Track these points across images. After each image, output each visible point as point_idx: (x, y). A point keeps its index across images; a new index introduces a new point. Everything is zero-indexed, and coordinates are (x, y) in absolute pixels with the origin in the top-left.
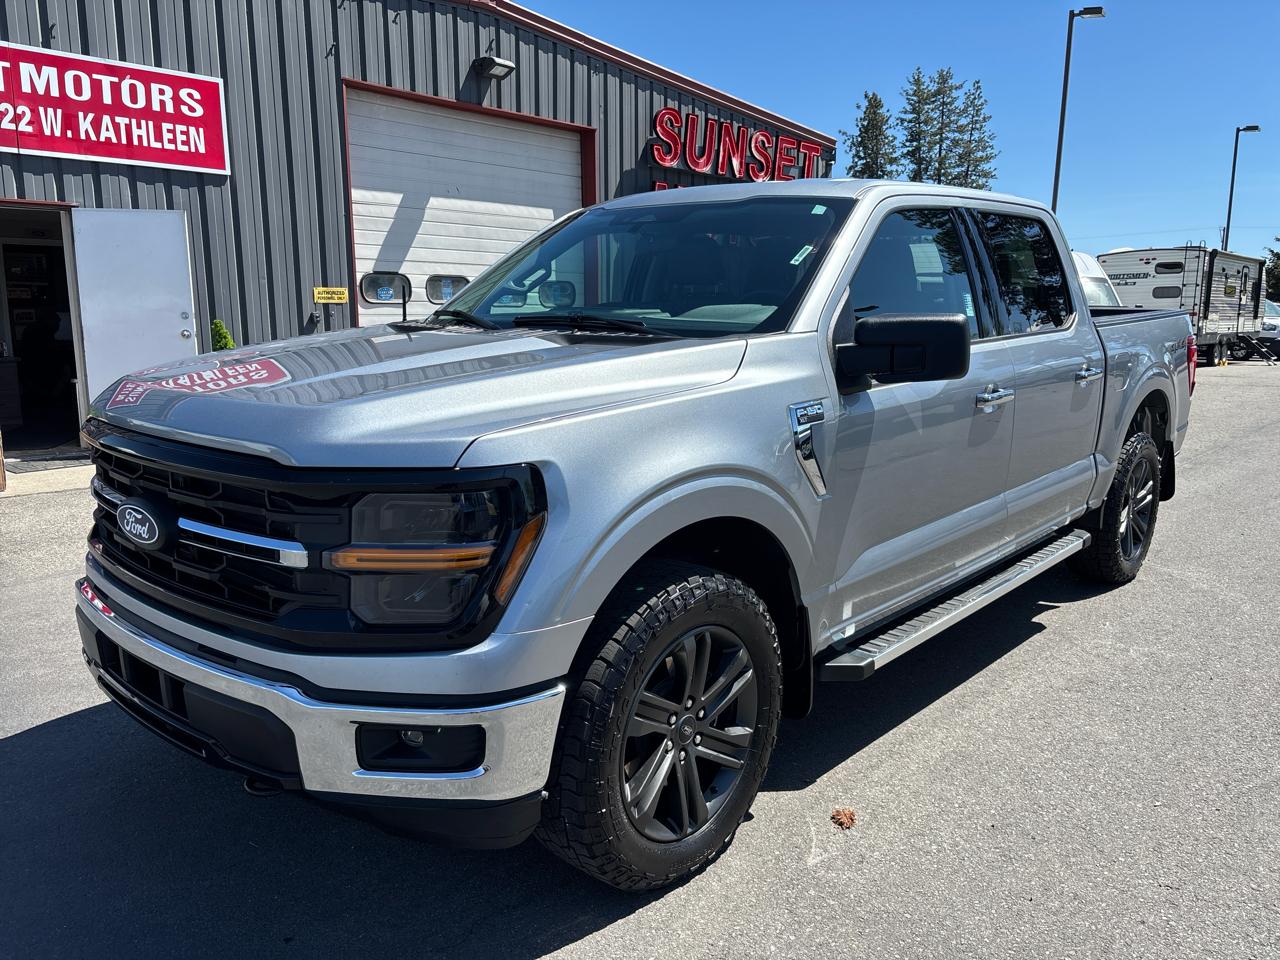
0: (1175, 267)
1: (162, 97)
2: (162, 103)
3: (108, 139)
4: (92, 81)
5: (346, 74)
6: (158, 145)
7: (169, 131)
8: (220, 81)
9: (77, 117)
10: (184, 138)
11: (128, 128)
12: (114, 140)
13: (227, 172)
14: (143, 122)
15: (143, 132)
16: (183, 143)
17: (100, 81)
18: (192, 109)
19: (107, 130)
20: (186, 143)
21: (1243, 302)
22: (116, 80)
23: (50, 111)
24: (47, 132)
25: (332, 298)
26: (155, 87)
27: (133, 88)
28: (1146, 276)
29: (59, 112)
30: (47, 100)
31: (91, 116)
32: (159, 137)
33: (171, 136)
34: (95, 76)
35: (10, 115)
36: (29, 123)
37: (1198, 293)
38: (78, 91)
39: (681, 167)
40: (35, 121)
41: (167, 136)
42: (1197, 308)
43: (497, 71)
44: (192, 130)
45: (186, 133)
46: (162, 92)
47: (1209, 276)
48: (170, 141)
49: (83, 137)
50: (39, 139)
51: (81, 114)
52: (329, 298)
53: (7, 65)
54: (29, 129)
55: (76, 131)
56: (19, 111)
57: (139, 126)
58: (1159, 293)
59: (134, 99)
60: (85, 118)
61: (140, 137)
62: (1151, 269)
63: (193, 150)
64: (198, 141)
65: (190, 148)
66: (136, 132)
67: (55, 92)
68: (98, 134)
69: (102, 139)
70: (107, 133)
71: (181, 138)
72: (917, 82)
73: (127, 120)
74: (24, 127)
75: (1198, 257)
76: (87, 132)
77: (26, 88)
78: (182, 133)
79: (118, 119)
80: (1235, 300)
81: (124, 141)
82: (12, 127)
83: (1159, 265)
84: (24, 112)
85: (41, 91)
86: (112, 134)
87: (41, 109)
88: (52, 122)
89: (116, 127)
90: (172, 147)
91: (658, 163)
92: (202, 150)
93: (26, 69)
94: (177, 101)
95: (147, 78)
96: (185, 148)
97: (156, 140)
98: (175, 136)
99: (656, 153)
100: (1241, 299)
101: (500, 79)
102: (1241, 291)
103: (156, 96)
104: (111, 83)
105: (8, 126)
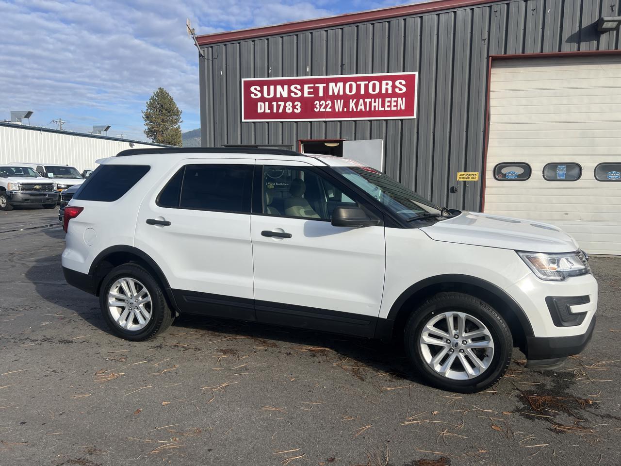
1: (387, 87)
2: (387, 89)
3: (361, 110)
4: (357, 85)
5: (493, 53)
6: (383, 109)
7: (388, 102)
8: (417, 73)
9: (349, 102)
10: (395, 104)
11: (370, 103)
12: (364, 110)
13: (415, 117)
14: (377, 100)
15: (377, 105)
16: (394, 106)
17: (360, 85)
18: (400, 89)
19: (361, 106)
20: (396, 106)
22: (367, 82)
23: (339, 101)
24: (337, 110)
25: (468, 178)
26: (384, 82)
27: (374, 85)
29: (342, 101)
30: (338, 97)
31: (355, 100)
32: (383, 106)
33: (389, 104)
34: (358, 83)
35: (324, 106)
36: (330, 108)
38: (351, 91)
40: (333, 107)
41: (387, 104)
44: (400, 99)
46: (387, 84)
48: (388, 106)
49: (351, 110)
50: (334, 114)
51: (351, 100)
52: (466, 178)
53: (325, 85)
54: (330, 110)
55: (348, 109)
56: (327, 103)
57: (375, 102)
59: (374, 90)
60: (352, 102)
61: (375, 107)
63: (399, 109)
64: (402, 104)
65: (397, 108)
66: (373, 104)
67: (341, 93)
68: (357, 109)
69: (358, 110)
70: (361, 107)
71: (393, 104)
73: (370, 100)
74: (328, 110)
76: (352, 108)
77: (331, 93)
78: (395, 101)
79: (366, 100)
81: (368, 109)
82: (324, 110)
84: (329, 104)
85: (336, 94)
86: (363, 107)
87: (335, 101)
88: (339, 105)
89: (365, 103)
90: (389, 109)
92: (403, 108)
93: (332, 85)
94: (394, 87)
95: (380, 79)
96: (395, 109)
98: (391, 104)
103: (384, 87)
104: (365, 84)
105: (322, 110)
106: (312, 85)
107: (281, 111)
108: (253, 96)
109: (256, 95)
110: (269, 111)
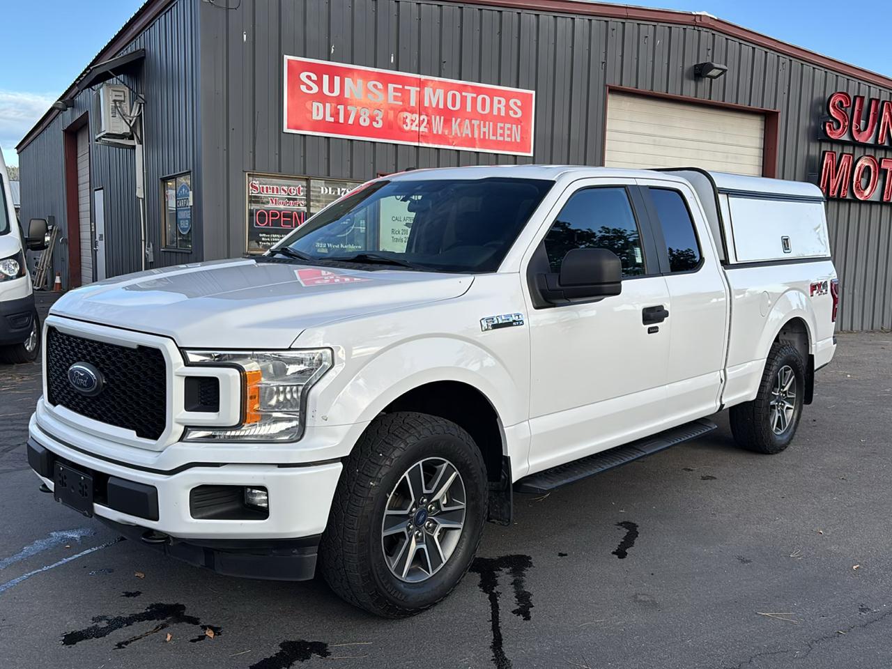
1: (499, 106)
2: (499, 109)
3: (467, 135)
4: (462, 96)
5: (610, 82)
6: (494, 138)
7: (501, 128)
8: (533, 92)
9: (451, 120)
10: (509, 132)
11: (479, 127)
12: (470, 136)
13: (531, 154)
14: (487, 123)
17: (466, 97)
18: (516, 113)
19: (467, 129)
20: (510, 136)
22: (475, 95)
23: (438, 118)
24: (435, 132)
26: (496, 99)
27: (484, 100)
29: (442, 118)
30: (437, 111)
31: (459, 120)
32: (495, 134)
33: (501, 131)
34: (464, 94)
35: (417, 122)
36: (425, 127)
38: (454, 104)
39: (848, 140)
40: (429, 126)
41: (500, 131)
43: (714, 73)
44: (514, 126)
45: (510, 129)
46: (499, 102)
48: (501, 135)
49: (453, 134)
50: (430, 136)
51: (454, 119)
53: (418, 89)
54: (426, 130)
55: (450, 131)
56: (421, 119)
57: (485, 127)
59: (484, 108)
60: (456, 121)
61: (484, 133)
63: (513, 140)
64: (517, 134)
65: (511, 139)
66: (483, 130)
67: (441, 106)
68: (462, 134)
69: (464, 135)
70: (467, 131)
71: (507, 132)
73: (478, 122)
74: (423, 129)
76: (456, 130)
77: (427, 104)
78: (508, 129)
79: (473, 121)
81: (476, 136)
82: (417, 129)
84: (424, 119)
85: (434, 105)
86: (469, 132)
87: (433, 117)
88: (438, 125)
89: (472, 126)
90: (502, 139)
91: (829, 136)
92: (518, 140)
93: (428, 91)
94: (508, 107)
95: (492, 94)
96: (509, 139)
97: (493, 135)
98: (504, 132)
99: (827, 128)
101: (712, 77)
103: (496, 105)
104: (472, 97)
105: (414, 128)
106: (400, 87)
107: (351, 121)
108: (303, 88)
109: (310, 88)
110: (332, 120)
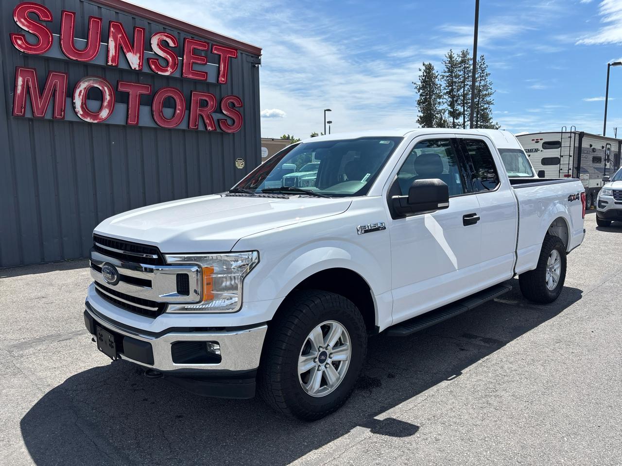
0: (556, 144)
21: (608, 167)
28: (536, 150)
37: (571, 162)
42: (571, 172)
47: (579, 150)
58: (546, 161)
62: (539, 146)
72: (451, 57)
75: (570, 137)
80: (602, 165)
83: (545, 143)
100: (606, 165)
102: (605, 160)
